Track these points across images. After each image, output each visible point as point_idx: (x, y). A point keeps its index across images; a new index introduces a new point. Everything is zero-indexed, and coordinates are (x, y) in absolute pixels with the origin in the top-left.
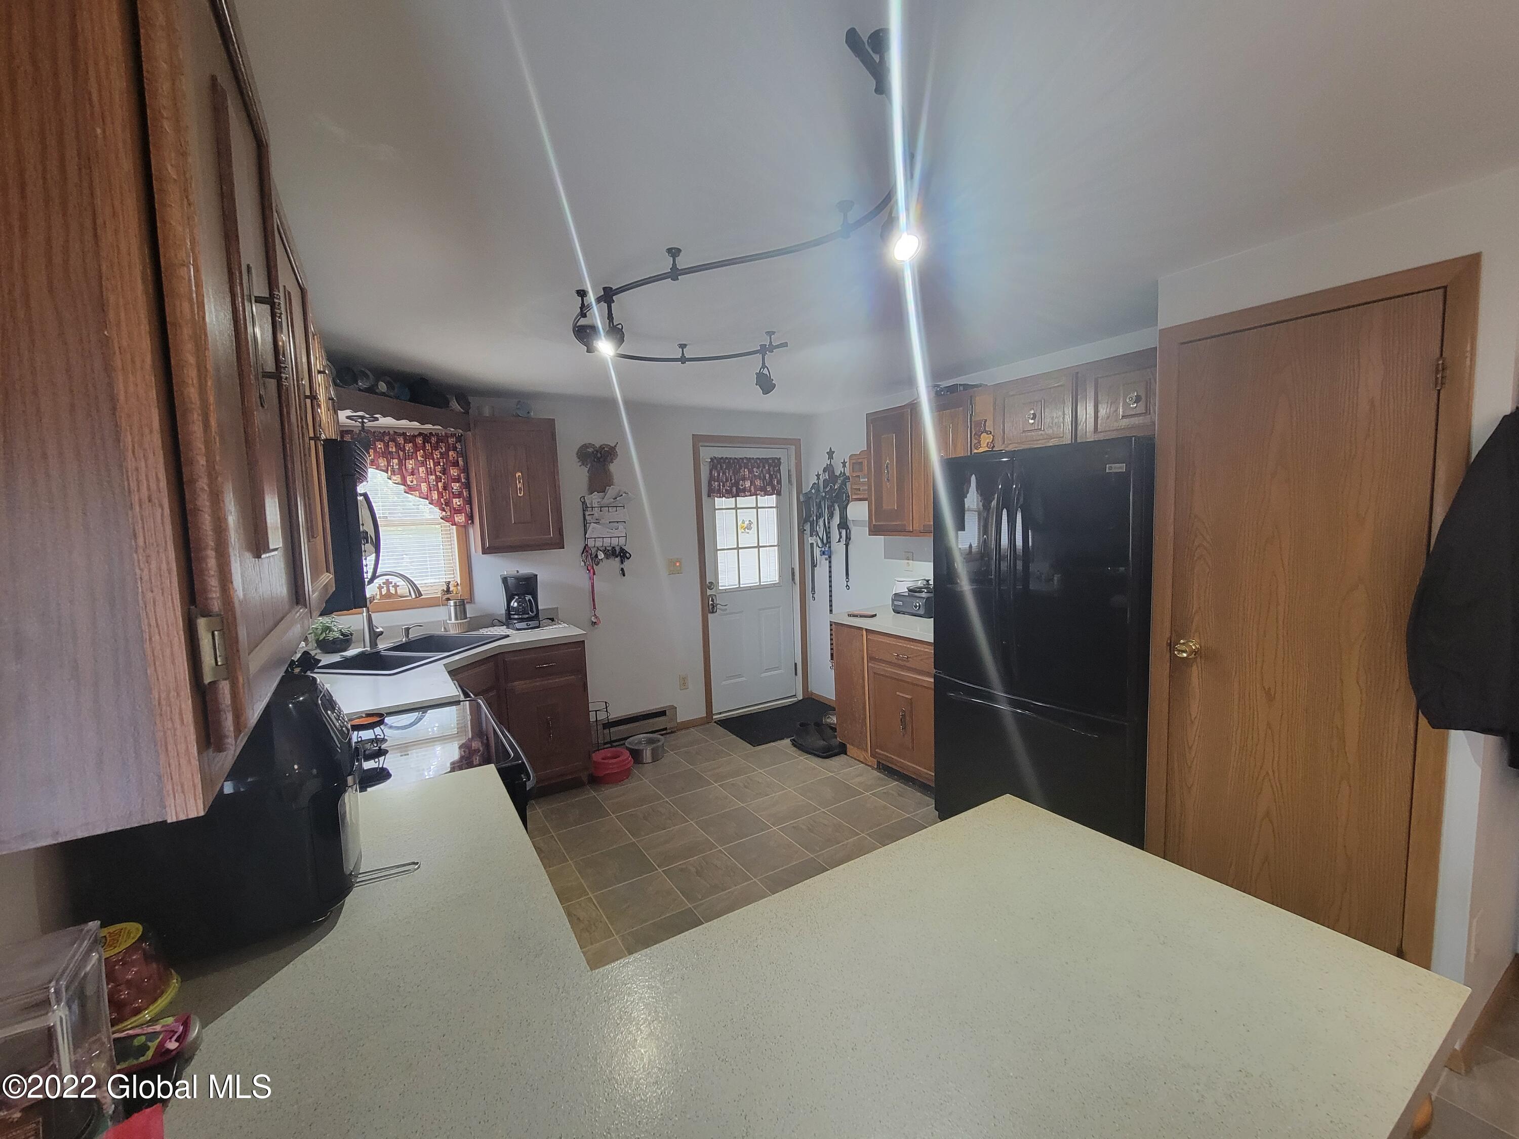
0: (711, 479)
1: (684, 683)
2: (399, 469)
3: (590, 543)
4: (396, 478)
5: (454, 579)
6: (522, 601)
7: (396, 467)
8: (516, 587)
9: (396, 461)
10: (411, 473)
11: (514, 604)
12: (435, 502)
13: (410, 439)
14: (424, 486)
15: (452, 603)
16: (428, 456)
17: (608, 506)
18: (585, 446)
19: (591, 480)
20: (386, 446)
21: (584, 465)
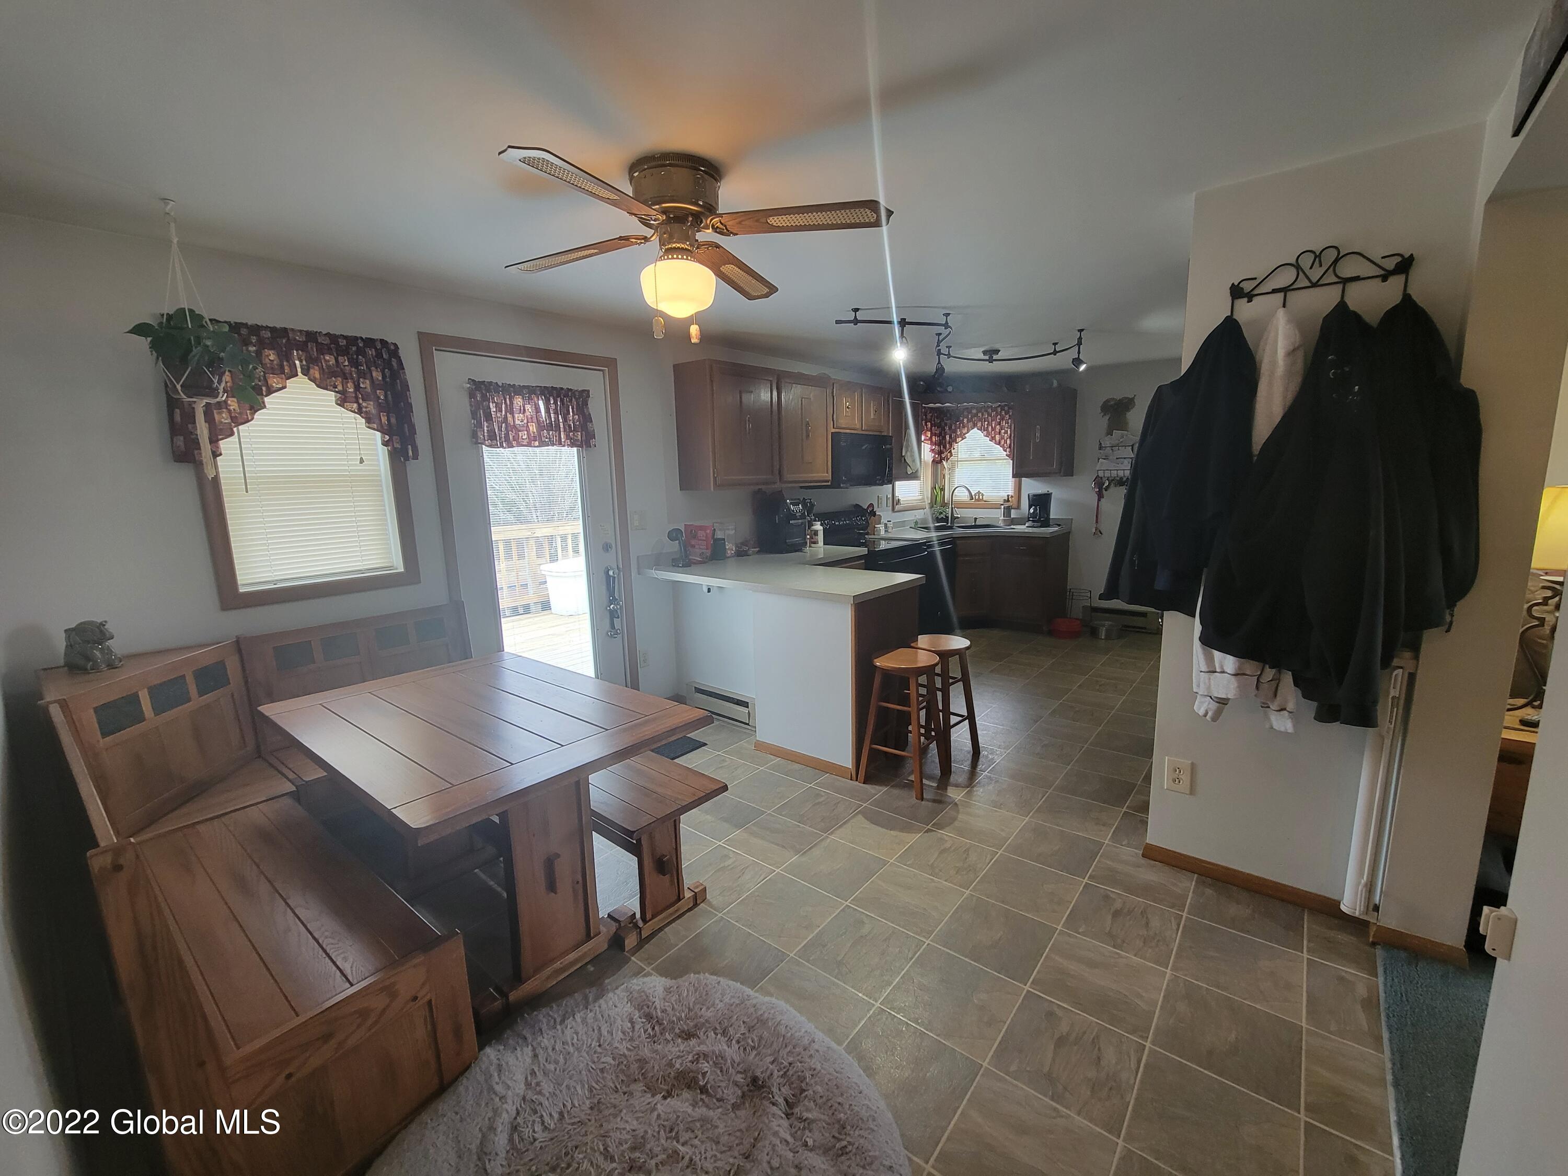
2: (987, 427)
3: (1101, 474)
4: (985, 432)
5: (1011, 493)
6: (1035, 510)
7: (986, 426)
8: (1033, 500)
9: (986, 423)
10: (993, 429)
11: (1032, 511)
12: (1003, 446)
13: (994, 409)
14: (998, 437)
15: (1003, 507)
16: (1002, 419)
17: (1118, 445)
18: (1108, 401)
19: (1109, 426)
20: (982, 415)
21: (1105, 415)
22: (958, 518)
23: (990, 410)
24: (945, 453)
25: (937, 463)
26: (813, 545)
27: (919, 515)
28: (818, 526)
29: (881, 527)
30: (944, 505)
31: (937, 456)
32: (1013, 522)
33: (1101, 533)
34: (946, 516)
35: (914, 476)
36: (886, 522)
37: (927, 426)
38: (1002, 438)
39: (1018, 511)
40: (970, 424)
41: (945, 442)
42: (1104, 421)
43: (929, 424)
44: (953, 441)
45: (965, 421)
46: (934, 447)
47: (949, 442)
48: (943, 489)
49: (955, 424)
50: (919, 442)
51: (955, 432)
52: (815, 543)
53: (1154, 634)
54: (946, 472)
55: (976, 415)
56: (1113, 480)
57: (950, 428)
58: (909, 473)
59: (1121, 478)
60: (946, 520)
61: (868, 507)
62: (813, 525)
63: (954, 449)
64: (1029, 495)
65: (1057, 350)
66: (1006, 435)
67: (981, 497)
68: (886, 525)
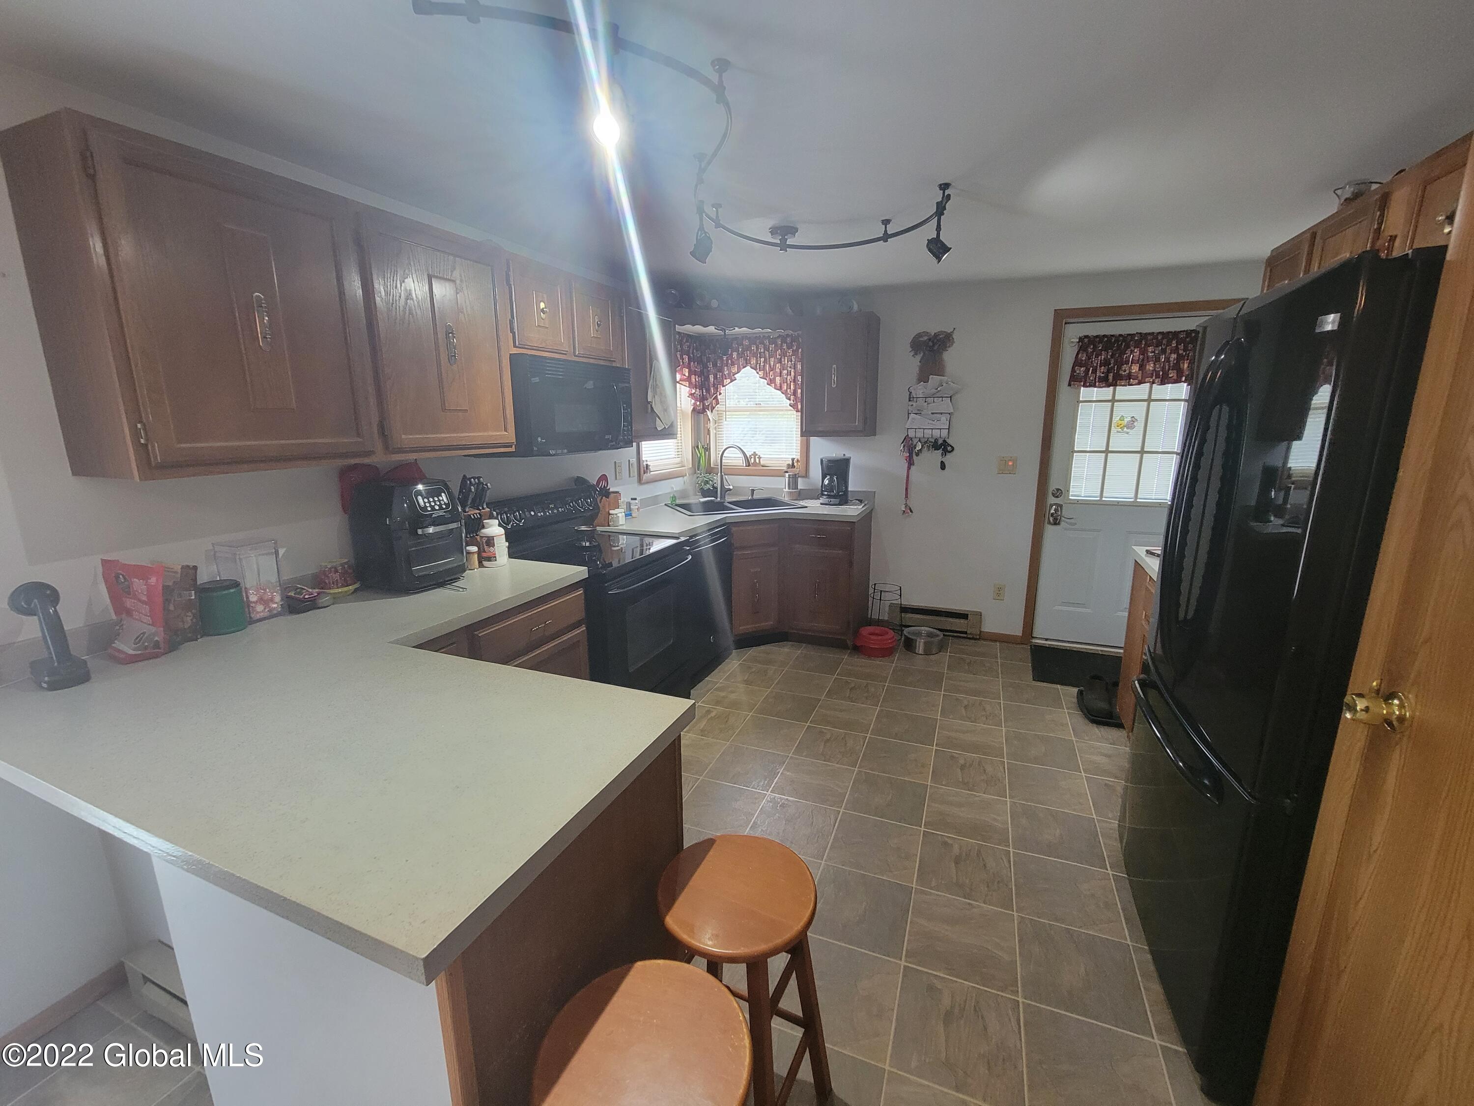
0: (1077, 363)
1: (999, 592)
2: (764, 366)
3: (911, 434)
4: (761, 373)
5: (797, 456)
6: (831, 481)
7: (762, 364)
8: (828, 467)
9: (762, 360)
10: (772, 369)
11: (826, 482)
12: (785, 393)
13: (773, 341)
14: (778, 379)
15: (787, 475)
16: (784, 354)
17: (933, 396)
18: (919, 335)
19: (921, 369)
20: (757, 348)
21: (916, 354)
22: (730, 490)
23: (767, 342)
24: (710, 400)
25: (699, 413)
26: (485, 563)
27: (676, 485)
28: (494, 529)
29: (619, 513)
30: (710, 470)
31: (698, 403)
32: (801, 495)
33: (911, 511)
34: (713, 487)
35: (668, 433)
36: (630, 500)
37: (683, 359)
38: (784, 381)
39: (807, 479)
40: (741, 361)
41: (709, 386)
42: (913, 363)
43: (686, 357)
44: (719, 383)
45: (735, 355)
46: (693, 391)
47: (714, 384)
48: (707, 449)
49: (721, 358)
50: (675, 382)
51: (721, 370)
52: (489, 559)
53: (976, 639)
54: (711, 425)
55: (749, 348)
56: (926, 442)
57: (715, 365)
58: (659, 429)
59: (936, 440)
60: (713, 492)
61: (598, 482)
62: (483, 527)
63: (720, 394)
64: (822, 461)
65: (889, 233)
66: (789, 377)
67: (757, 461)
68: (629, 504)
